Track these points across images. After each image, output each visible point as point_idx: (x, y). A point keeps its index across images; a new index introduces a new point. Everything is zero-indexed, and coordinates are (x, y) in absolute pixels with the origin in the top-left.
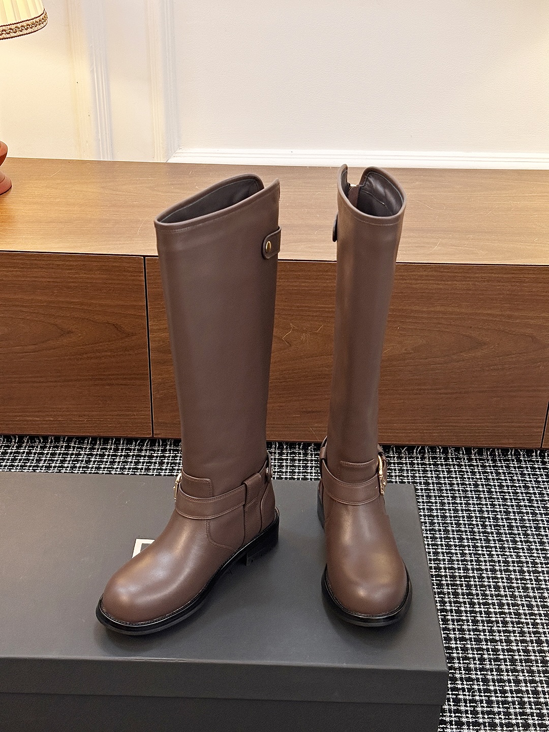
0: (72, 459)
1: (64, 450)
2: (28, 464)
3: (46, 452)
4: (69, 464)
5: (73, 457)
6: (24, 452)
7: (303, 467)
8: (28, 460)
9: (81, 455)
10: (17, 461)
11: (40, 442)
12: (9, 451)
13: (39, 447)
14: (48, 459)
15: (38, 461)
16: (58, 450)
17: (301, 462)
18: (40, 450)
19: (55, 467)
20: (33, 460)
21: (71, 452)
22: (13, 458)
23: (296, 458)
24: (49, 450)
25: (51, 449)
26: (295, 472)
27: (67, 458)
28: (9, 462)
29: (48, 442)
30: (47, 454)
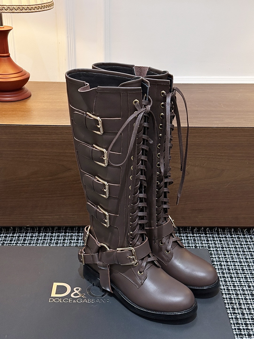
0: (69, 238)
1: (64, 234)
2: (46, 242)
3: (54, 235)
4: (68, 241)
5: (69, 237)
6: (42, 236)
7: (193, 240)
8: (45, 240)
9: (73, 236)
10: (40, 241)
11: (50, 230)
12: (34, 235)
13: (50, 233)
14: (56, 239)
15: (51, 240)
16: (60, 234)
17: (192, 238)
18: (51, 234)
19: (60, 243)
20: (48, 240)
21: (67, 235)
22: (37, 239)
23: (188, 235)
24: (56, 234)
25: (57, 234)
26: (190, 243)
27: (66, 238)
28: (35, 241)
29: (54, 230)
30: (55, 236)
